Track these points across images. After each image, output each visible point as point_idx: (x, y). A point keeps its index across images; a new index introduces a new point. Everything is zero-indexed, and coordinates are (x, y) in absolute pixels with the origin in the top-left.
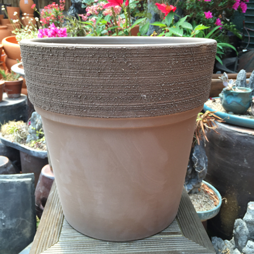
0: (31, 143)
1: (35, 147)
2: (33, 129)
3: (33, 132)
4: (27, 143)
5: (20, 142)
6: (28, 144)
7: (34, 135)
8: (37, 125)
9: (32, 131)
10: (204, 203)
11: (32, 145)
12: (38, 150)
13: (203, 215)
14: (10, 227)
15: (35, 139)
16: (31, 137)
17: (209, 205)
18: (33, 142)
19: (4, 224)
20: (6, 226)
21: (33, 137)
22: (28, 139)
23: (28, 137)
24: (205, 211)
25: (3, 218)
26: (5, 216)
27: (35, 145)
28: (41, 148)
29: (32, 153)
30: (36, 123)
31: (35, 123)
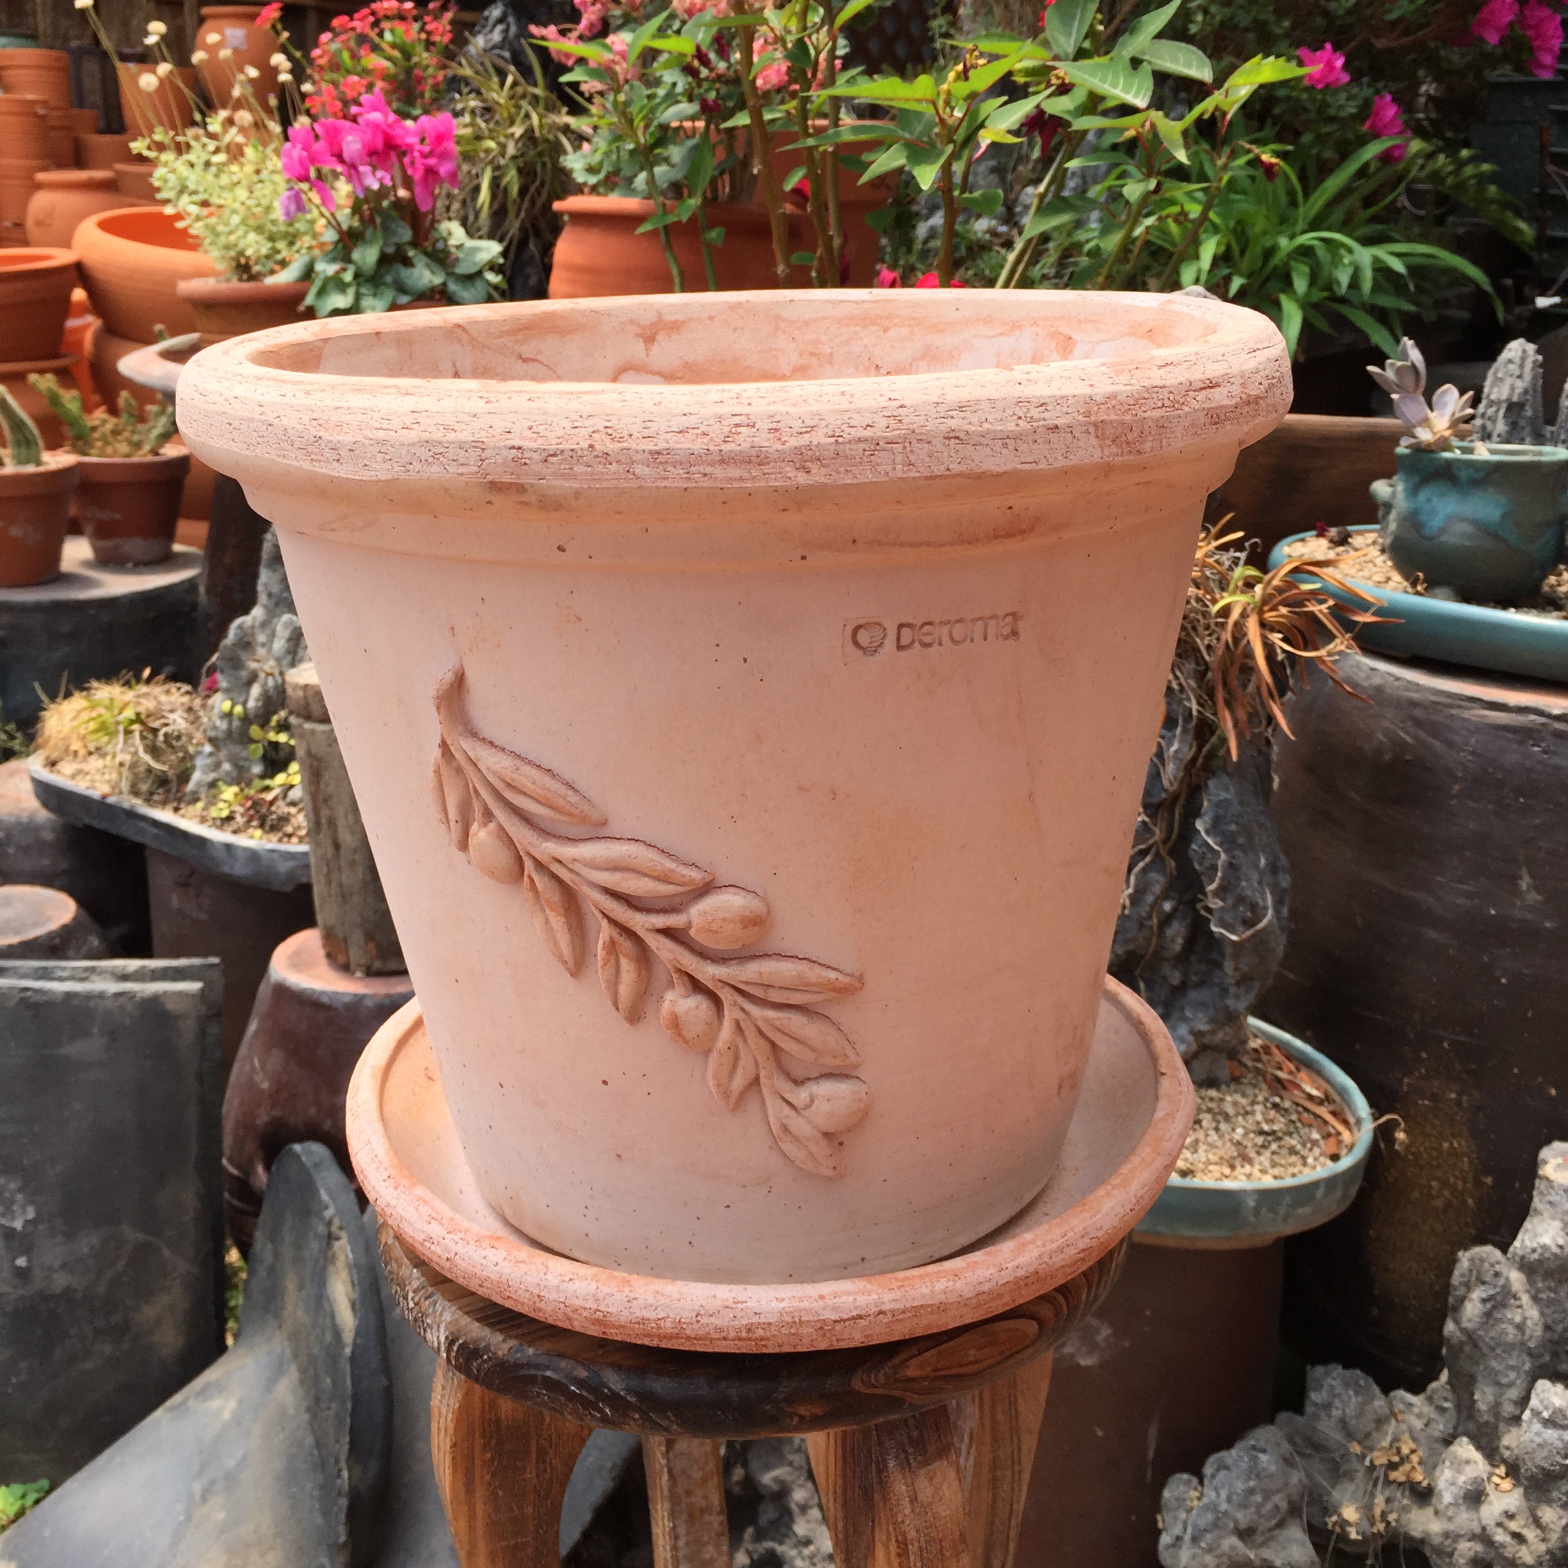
0: (213, 800)
1: (240, 820)
2: (228, 715)
3: (229, 733)
4: (196, 800)
5: (149, 800)
6: (200, 805)
7: (237, 749)
8: (256, 690)
9: (223, 725)
10: (1260, 1140)
11: (221, 810)
12: (254, 840)
13: (1251, 1203)
14: (61, 1281)
15: (240, 778)
16: (217, 766)
17: (1293, 1151)
18: (229, 793)
19: (21, 1262)
20: (38, 1274)
21: (227, 766)
22: (197, 776)
23: (199, 762)
24: (1268, 1182)
25: (18, 1225)
26: (31, 1214)
27: (240, 809)
28: (274, 825)
29: (221, 855)
30: (253, 678)
31: (244, 674)
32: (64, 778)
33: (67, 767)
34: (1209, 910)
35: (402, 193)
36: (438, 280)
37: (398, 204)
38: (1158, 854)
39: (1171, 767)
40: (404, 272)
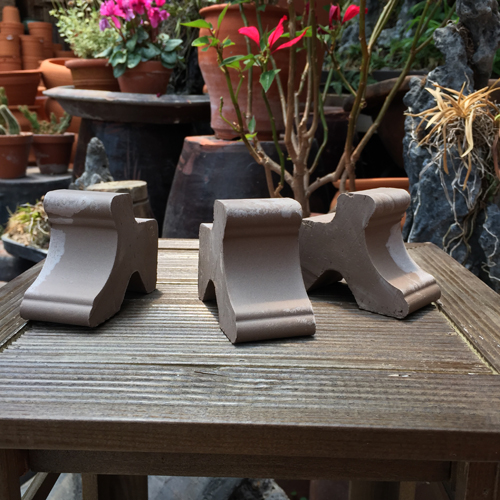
32: (15, 241)
33: (16, 237)
34: (487, 268)
35: (146, 22)
36: (158, 53)
37: (145, 27)
38: (463, 242)
39: (471, 199)
40: (145, 50)
